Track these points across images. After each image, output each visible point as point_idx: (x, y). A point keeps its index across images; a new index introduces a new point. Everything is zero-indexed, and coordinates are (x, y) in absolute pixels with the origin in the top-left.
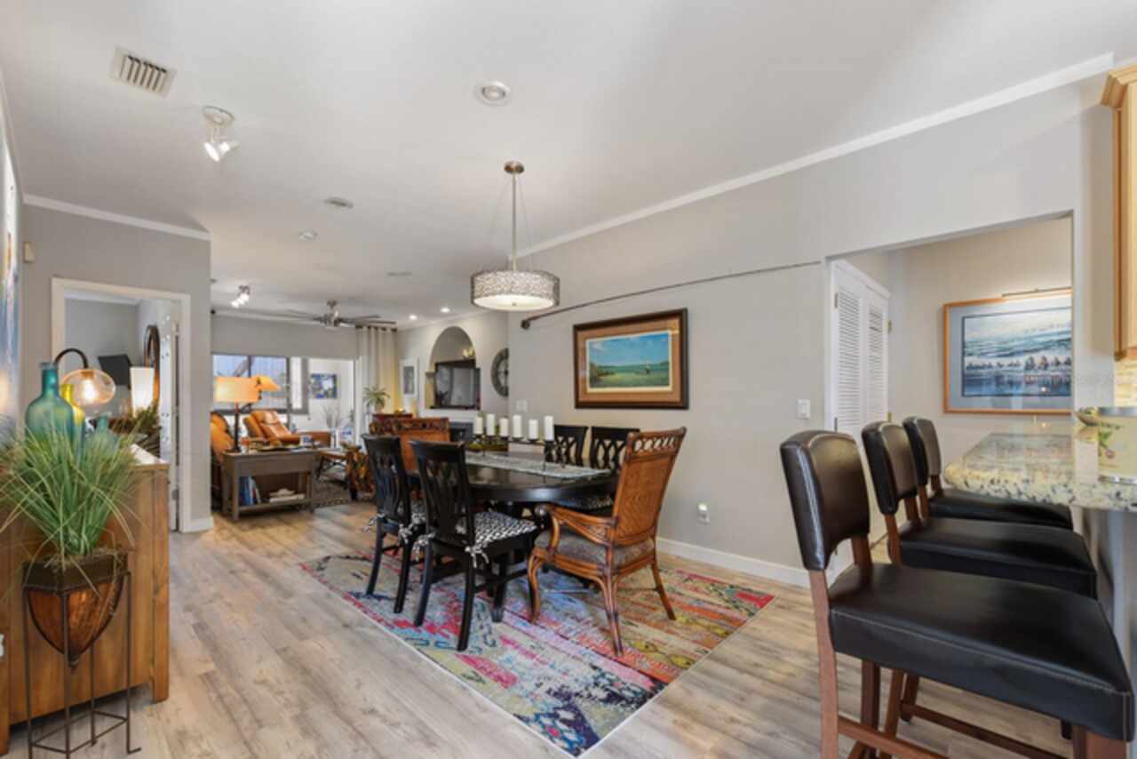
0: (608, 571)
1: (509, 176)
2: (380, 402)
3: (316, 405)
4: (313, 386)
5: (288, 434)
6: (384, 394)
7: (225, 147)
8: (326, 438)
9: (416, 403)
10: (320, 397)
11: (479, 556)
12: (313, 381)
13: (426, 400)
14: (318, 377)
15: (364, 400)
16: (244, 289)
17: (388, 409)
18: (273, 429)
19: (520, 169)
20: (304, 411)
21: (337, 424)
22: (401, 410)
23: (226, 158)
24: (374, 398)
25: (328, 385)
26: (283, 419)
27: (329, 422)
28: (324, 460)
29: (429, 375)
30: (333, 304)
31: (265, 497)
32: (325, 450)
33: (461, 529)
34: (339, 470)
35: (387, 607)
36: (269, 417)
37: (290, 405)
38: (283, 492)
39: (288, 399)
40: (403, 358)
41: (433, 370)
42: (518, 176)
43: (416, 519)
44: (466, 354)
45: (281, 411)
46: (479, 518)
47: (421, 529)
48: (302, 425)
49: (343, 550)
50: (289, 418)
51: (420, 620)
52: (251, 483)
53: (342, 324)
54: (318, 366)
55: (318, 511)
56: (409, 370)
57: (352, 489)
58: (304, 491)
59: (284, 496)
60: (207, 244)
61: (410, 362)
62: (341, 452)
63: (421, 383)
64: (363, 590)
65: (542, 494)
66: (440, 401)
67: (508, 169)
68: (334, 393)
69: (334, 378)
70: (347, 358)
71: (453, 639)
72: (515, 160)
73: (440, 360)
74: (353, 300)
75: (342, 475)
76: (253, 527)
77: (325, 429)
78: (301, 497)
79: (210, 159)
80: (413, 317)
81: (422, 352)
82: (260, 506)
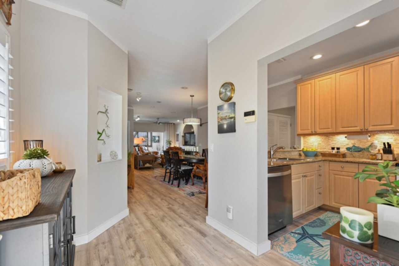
0: (204, 175)
1: (191, 97)
2: (170, 144)
3: (154, 144)
4: (153, 140)
5: (147, 152)
6: (171, 141)
7: (140, 99)
8: (157, 153)
9: (179, 144)
10: (155, 142)
11: (181, 172)
12: (153, 138)
13: (182, 143)
14: (155, 137)
15: (166, 143)
16: (138, 117)
17: (172, 146)
18: (144, 150)
19: (193, 96)
20: (151, 146)
21: (159, 150)
22: (175, 146)
23: (140, 100)
24: (169, 143)
25: (157, 139)
26: (146, 148)
27: (157, 149)
28: (156, 158)
29: (183, 136)
30: (158, 119)
31: (144, 165)
32: (156, 156)
33: (179, 167)
34: (160, 161)
35: (167, 183)
36: (143, 147)
37: (148, 145)
38: (147, 164)
39: (148, 143)
40: (176, 131)
41: (184, 135)
42: (193, 97)
43: (172, 166)
44: (192, 130)
45: (146, 146)
46: (181, 165)
47: (173, 168)
48: (151, 150)
49: (160, 175)
50: (148, 148)
51: (172, 184)
52: (141, 162)
53: (161, 124)
54: (154, 134)
55: (155, 169)
56: (178, 135)
57: (162, 165)
58: (152, 164)
59: (147, 165)
60: (133, 110)
61: (178, 133)
62: (160, 156)
63: (181, 139)
64: (163, 180)
65: (194, 161)
66: (186, 143)
67: (191, 96)
68: (158, 141)
69: (159, 137)
70: (162, 132)
71: (177, 186)
72: (192, 95)
73: (186, 132)
74: (163, 118)
75: (160, 162)
76: (142, 171)
77: (156, 151)
78: (151, 165)
79: (137, 101)
80: (178, 121)
81: (181, 130)
82: (143, 167)
